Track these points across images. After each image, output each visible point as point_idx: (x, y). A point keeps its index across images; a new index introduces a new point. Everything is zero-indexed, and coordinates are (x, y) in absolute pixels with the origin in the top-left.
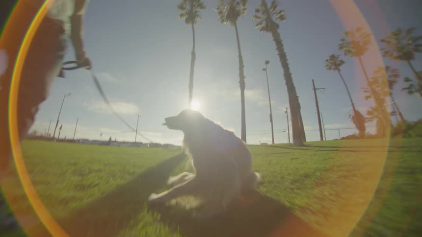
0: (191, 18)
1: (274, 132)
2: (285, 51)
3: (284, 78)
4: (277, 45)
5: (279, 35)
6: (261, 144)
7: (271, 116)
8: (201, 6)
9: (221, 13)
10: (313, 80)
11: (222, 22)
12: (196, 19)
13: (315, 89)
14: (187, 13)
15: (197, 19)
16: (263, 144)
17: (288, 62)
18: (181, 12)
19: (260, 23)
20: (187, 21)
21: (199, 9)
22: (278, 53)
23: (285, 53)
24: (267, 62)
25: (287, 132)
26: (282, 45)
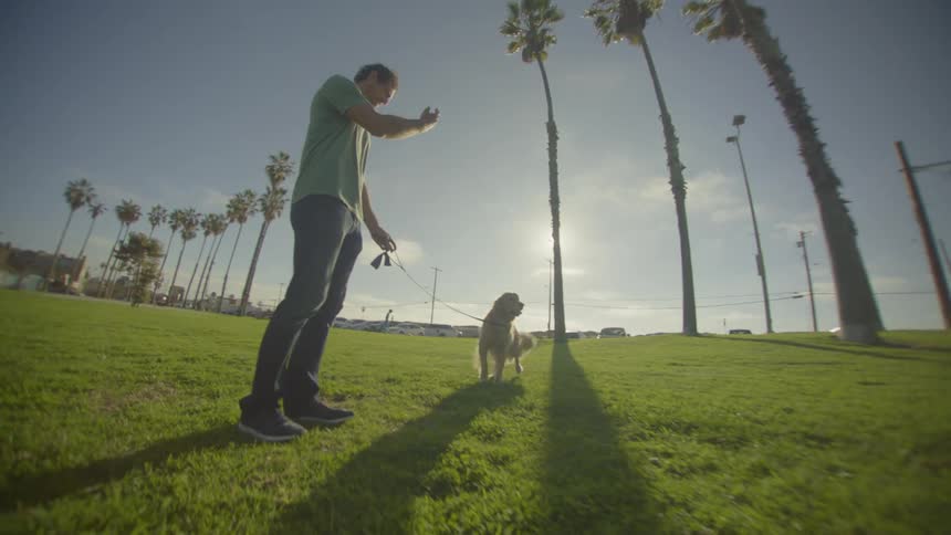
0: (535, 47)
1: (770, 297)
2: (798, 84)
3: (801, 159)
4: (771, 72)
5: (776, 42)
6: (732, 332)
7: (759, 259)
8: (552, 16)
9: (601, 22)
10: (900, 145)
11: (608, 40)
12: (545, 49)
13: (909, 171)
14: (522, 39)
15: (549, 49)
16: (737, 331)
17: (811, 113)
18: (510, 38)
19: (709, 21)
20: (526, 57)
21: (547, 25)
22: (776, 94)
23: (800, 89)
24: (739, 120)
25: (808, 298)
26: (787, 70)
